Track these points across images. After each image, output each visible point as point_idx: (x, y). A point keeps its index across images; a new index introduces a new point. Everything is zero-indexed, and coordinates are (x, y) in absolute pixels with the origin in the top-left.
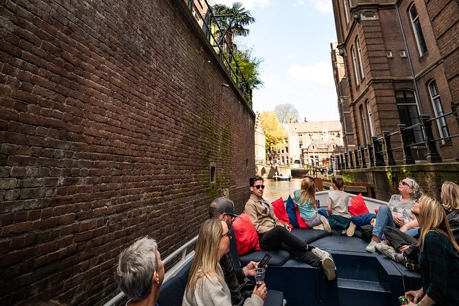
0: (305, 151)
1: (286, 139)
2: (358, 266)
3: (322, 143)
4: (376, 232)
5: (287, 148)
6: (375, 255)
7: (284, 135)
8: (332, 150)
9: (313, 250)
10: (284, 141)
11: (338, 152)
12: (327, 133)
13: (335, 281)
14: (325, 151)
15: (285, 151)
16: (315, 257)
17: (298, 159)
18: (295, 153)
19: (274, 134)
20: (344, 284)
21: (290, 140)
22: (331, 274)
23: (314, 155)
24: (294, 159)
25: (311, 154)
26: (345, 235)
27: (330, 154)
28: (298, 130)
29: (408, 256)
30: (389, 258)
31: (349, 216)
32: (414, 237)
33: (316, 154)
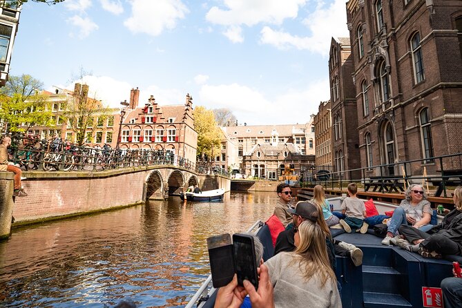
0: (248, 158)
1: (224, 143)
2: (376, 255)
3: (270, 149)
4: (390, 229)
5: (224, 155)
6: (390, 247)
7: (222, 138)
8: (283, 157)
9: (340, 244)
10: (221, 145)
11: (290, 161)
12: (277, 138)
13: (360, 267)
14: (274, 158)
15: (221, 158)
16: (342, 248)
17: (238, 168)
18: (234, 161)
19: (208, 137)
20: (367, 270)
21: (229, 144)
22: (358, 262)
23: (259, 163)
24: (233, 168)
25: (256, 163)
26: (359, 232)
27: (280, 163)
28: (238, 135)
29: (424, 247)
30: (403, 249)
31: (362, 218)
32: (427, 232)
33: (262, 163)
